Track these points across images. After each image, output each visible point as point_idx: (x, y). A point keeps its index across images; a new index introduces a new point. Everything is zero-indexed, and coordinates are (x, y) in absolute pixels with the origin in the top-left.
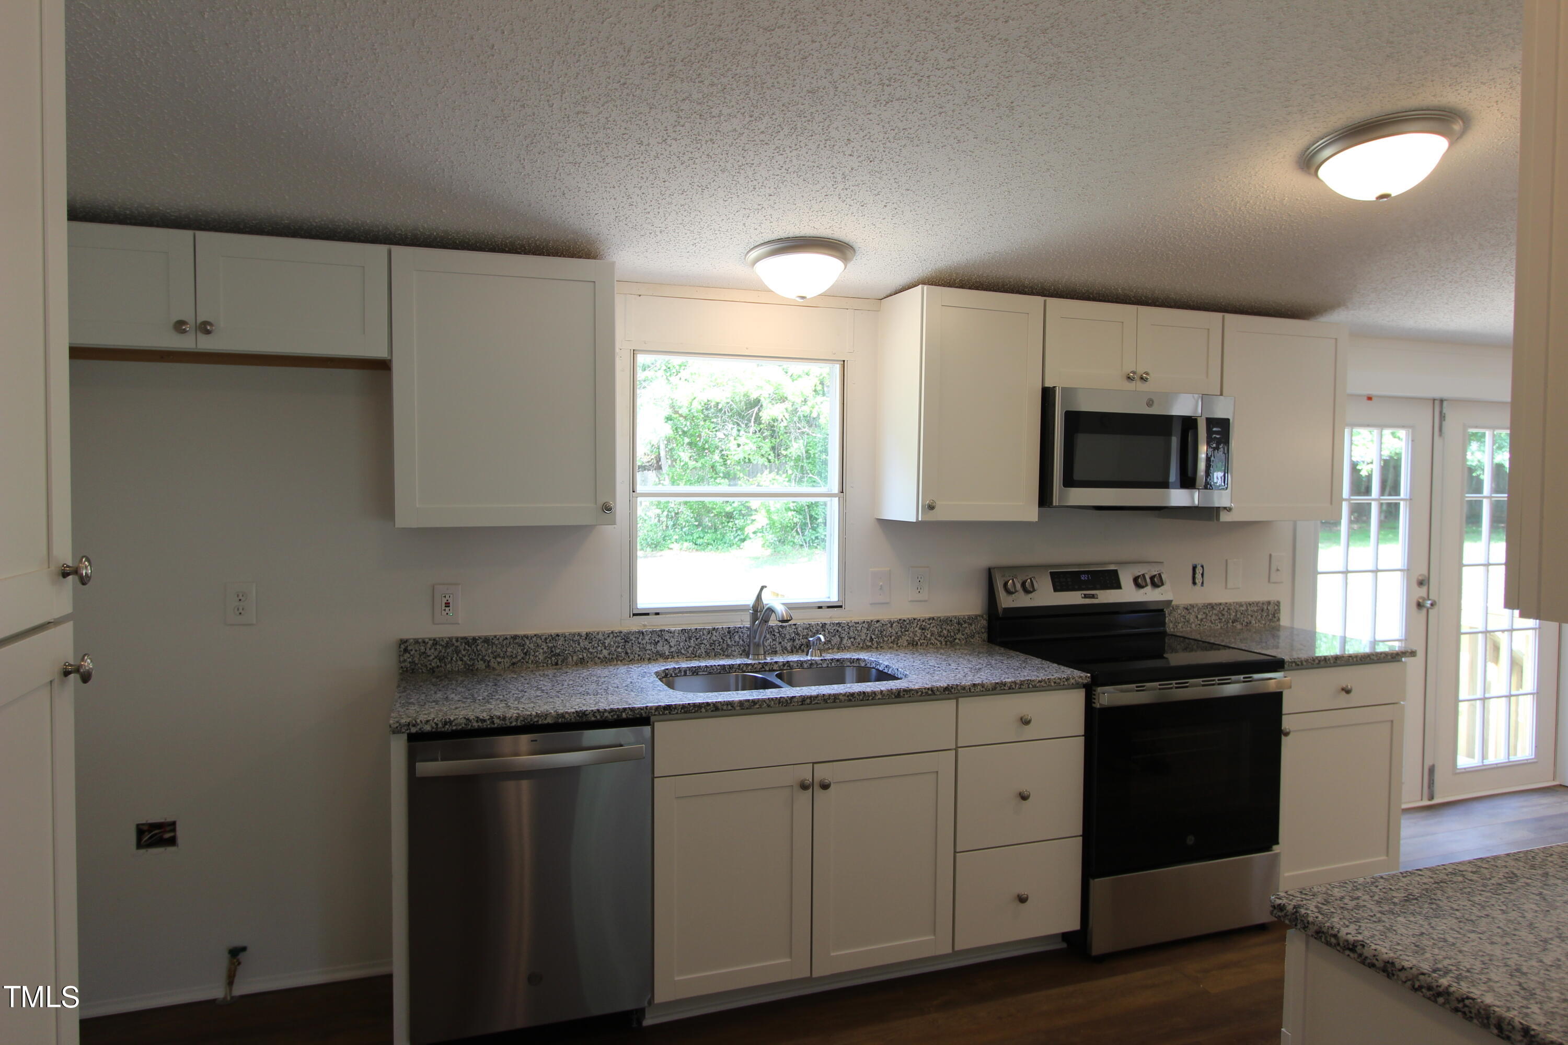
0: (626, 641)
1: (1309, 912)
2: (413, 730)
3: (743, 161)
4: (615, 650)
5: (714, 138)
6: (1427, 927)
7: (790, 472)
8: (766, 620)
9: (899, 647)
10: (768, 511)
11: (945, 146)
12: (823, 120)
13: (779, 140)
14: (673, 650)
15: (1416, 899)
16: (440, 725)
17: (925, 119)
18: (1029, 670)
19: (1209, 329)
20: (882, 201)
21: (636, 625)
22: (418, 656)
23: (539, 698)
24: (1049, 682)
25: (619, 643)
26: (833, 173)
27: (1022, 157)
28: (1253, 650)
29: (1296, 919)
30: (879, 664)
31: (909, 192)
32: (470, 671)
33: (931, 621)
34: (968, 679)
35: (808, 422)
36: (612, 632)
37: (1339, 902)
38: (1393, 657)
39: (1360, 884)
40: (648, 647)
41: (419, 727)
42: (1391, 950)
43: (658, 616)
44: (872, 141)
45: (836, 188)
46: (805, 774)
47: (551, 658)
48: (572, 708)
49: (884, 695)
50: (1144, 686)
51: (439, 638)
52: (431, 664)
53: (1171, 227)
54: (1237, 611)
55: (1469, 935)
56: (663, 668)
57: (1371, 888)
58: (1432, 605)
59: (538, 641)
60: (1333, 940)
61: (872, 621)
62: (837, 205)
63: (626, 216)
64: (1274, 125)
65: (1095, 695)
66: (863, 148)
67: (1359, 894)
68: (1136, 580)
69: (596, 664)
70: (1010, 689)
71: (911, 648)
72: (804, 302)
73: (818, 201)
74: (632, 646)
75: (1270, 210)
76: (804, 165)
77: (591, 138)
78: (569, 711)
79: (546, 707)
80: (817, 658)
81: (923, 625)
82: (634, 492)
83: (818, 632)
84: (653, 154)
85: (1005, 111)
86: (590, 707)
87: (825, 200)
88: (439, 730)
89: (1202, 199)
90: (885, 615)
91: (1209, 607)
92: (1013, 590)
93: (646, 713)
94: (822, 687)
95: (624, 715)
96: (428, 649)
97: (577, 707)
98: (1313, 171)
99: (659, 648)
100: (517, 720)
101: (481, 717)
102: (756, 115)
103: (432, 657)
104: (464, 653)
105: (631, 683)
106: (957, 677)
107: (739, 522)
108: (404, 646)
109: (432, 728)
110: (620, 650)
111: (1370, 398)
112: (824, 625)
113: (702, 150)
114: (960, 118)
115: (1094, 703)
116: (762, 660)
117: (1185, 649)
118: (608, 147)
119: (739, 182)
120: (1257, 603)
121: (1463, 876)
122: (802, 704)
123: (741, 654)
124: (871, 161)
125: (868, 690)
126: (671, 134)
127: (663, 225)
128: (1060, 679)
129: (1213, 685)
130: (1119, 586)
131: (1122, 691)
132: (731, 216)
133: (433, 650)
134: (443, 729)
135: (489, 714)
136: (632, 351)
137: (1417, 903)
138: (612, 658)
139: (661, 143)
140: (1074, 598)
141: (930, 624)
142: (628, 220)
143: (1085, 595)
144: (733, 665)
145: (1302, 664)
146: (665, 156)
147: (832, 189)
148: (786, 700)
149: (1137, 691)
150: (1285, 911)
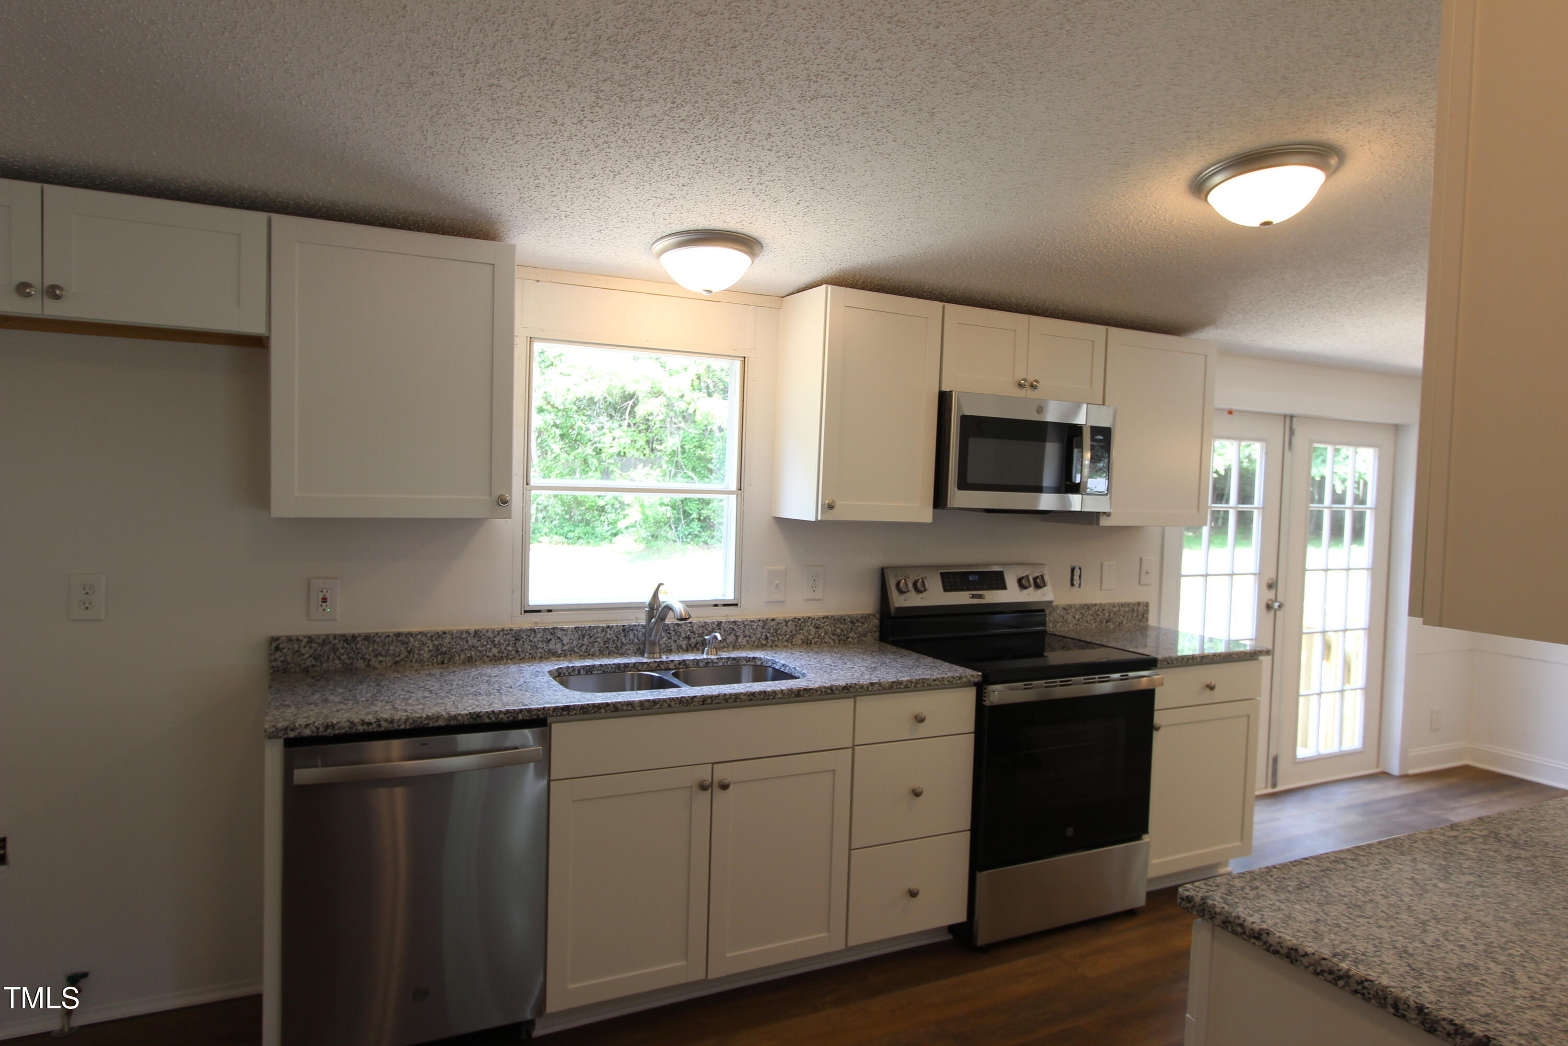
0: (516, 639)
1: (1216, 903)
2: (291, 735)
3: (659, 148)
4: (505, 649)
5: (633, 122)
6: (1321, 913)
7: (665, 467)
8: (662, 618)
9: (794, 645)
10: (642, 506)
11: (864, 147)
12: (746, 113)
13: (699, 129)
14: (565, 648)
15: (1307, 887)
16: (321, 729)
17: (847, 119)
18: (923, 669)
19: (1093, 341)
20: (795, 198)
21: (527, 622)
22: (291, 655)
23: (428, 699)
24: (943, 681)
25: (509, 641)
26: (750, 167)
27: (937, 163)
28: (1127, 649)
29: (1204, 909)
30: (776, 663)
31: (823, 190)
32: (349, 671)
33: (825, 620)
34: (866, 678)
35: (684, 417)
36: (503, 630)
37: (1241, 892)
38: (1252, 656)
39: (1256, 874)
40: (540, 645)
41: (297, 731)
42: (1293, 937)
43: (550, 613)
44: (792, 137)
45: (751, 182)
46: (704, 774)
47: (436, 657)
48: (465, 709)
49: (784, 694)
50: (1031, 684)
51: (315, 635)
52: (305, 663)
53: (1068, 241)
54: (1110, 612)
55: (1359, 920)
56: (556, 667)
57: (1267, 877)
58: (1280, 607)
59: (423, 639)
60: (1239, 929)
61: (767, 620)
62: (750, 199)
63: (532, 198)
64: (1173, 149)
65: (985, 693)
66: (782, 144)
67: (1257, 883)
68: (1020, 581)
69: (484, 662)
70: (906, 687)
71: (805, 646)
72: (710, 297)
73: (731, 194)
74: (524, 645)
75: (1159, 230)
76: (721, 157)
77: (502, 114)
78: (462, 712)
79: (436, 709)
80: (713, 657)
81: (817, 623)
82: (527, 484)
83: (713, 631)
84: (567, 134)
85: (926, 116)
86: (485, 709)
87: (738, 194)
88: (320, 734)
89: (1099, 215)
90: (780, 613)
91: (1085, 607)
92: (905, 590)
93: (543, 714)
94: (722, 686)
95: (520, 717)
96: (302, 648)
97: (470, 709)
98: (1203, 196)
99: (551, 646)
100: (406, 722)
101: (367, 720)
102: (678, 101)
103: (307, 655)
104: (342, 651)
105: (525, 682)
106: (855, 676)
107: (612, 516)
108: (275, 644)
109: (313, 732)
110: (510, 648)
111: (1230, 413)
112: (720, 623)
113: (618, 134)
114: (882, 120)
115: (985, 701)
116: (657, 658)
117: (1063, 648)
118: (519, 124)
119: (653, 170)
120: (1129, 604)
121: (1344, 863)
122: (703, 704)
123: (636, 653)
124: (789, 158)
125: (769, 689)
126: (588, 115)
127: (569, 210)
128: (953, 678)
129: (1094, 682)
130: (1004, 587)
131: (1011, 689)
132: (641, 204)
133: (307, 649)
134: (324, 734)
135: (375, 716)
136: (529, 338)
137: (1309, 891)
138: (502, 657)
139: (576, 124)
140: (962, 598)
141: (824, 623)
142: (533, 202)
143: (973, 595)
144: (628, 664)
145: (1173, 663)
146: (579, 138)
147: (747, 183)
148: (687, 700)
149: (1025, 689)
150: (1193, 903)
